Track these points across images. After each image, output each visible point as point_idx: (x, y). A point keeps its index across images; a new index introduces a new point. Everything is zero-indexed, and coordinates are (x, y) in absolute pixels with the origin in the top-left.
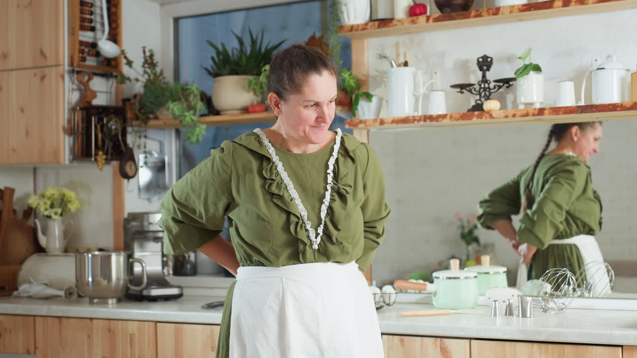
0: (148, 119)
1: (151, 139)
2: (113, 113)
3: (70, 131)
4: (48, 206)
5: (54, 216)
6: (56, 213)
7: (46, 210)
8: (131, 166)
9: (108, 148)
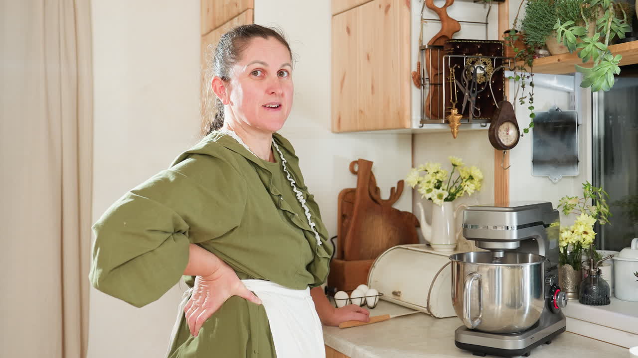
0: (534, 55)
1: (540, 86)
2: (479, 51)
3: (418, 81)
4: (431, 186)
5: (436, 200)
6: (440, 196)
7: (429, 191)
8: (508, 130)
9: (468, 103)
